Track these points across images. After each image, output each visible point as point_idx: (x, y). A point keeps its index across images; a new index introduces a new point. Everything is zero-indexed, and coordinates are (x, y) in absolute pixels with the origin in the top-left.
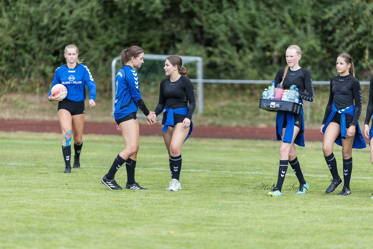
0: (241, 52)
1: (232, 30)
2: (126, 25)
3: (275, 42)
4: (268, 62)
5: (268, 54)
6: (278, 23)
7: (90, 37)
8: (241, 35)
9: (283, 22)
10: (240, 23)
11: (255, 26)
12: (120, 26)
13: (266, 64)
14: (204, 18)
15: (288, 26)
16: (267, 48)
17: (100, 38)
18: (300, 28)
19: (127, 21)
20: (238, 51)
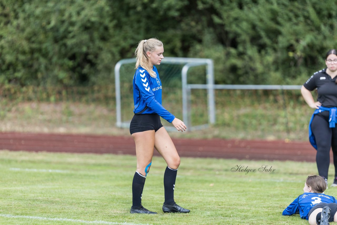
0: (263, 52)
1: (254, 27)
2: (143, 24)
3: (297, 41)
4: (292, 64)
5: (291, 54)
6: (302, 19)
7: (103, 39)
8: (263, 34)
9: (307, 18)
10: (261, 20)
11: (278, 23)
12: (136, 26)
13: (290, 67)
14: (225, 15)
15: (312, 21)
16: (290, 48)
17: (113, 40)
18: (325, 25)
19: (144, 20)
20: (259, 51)
